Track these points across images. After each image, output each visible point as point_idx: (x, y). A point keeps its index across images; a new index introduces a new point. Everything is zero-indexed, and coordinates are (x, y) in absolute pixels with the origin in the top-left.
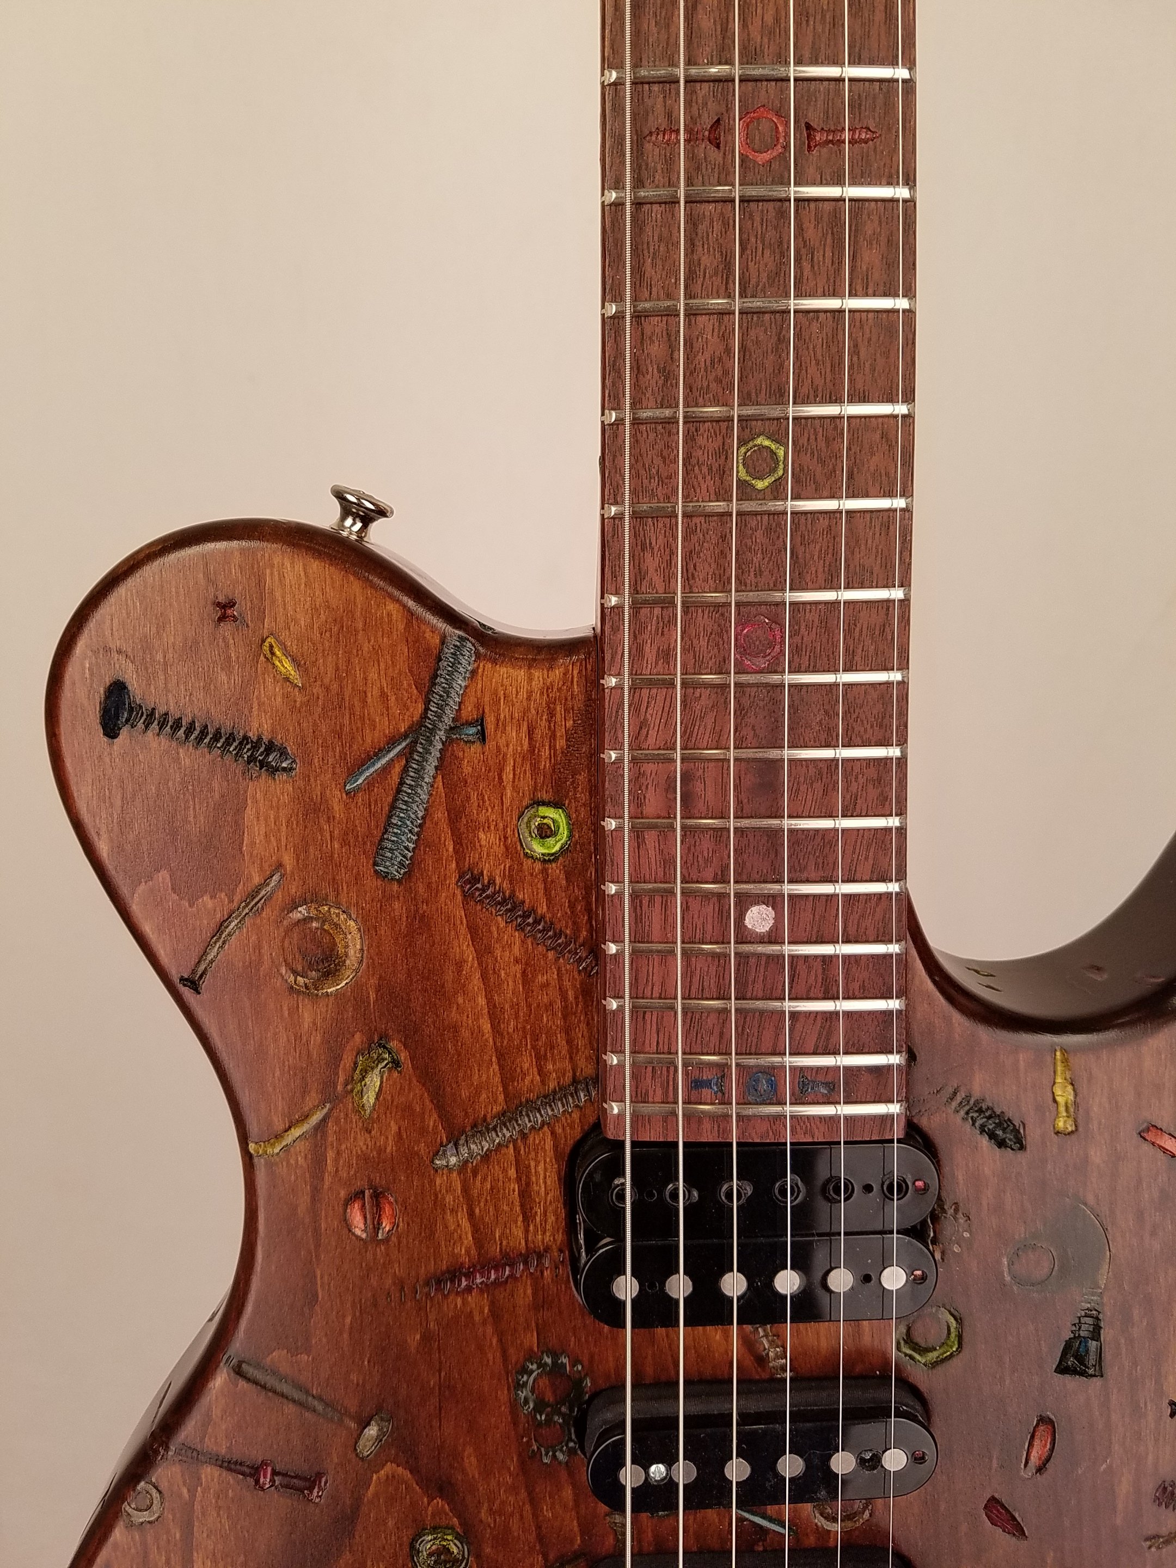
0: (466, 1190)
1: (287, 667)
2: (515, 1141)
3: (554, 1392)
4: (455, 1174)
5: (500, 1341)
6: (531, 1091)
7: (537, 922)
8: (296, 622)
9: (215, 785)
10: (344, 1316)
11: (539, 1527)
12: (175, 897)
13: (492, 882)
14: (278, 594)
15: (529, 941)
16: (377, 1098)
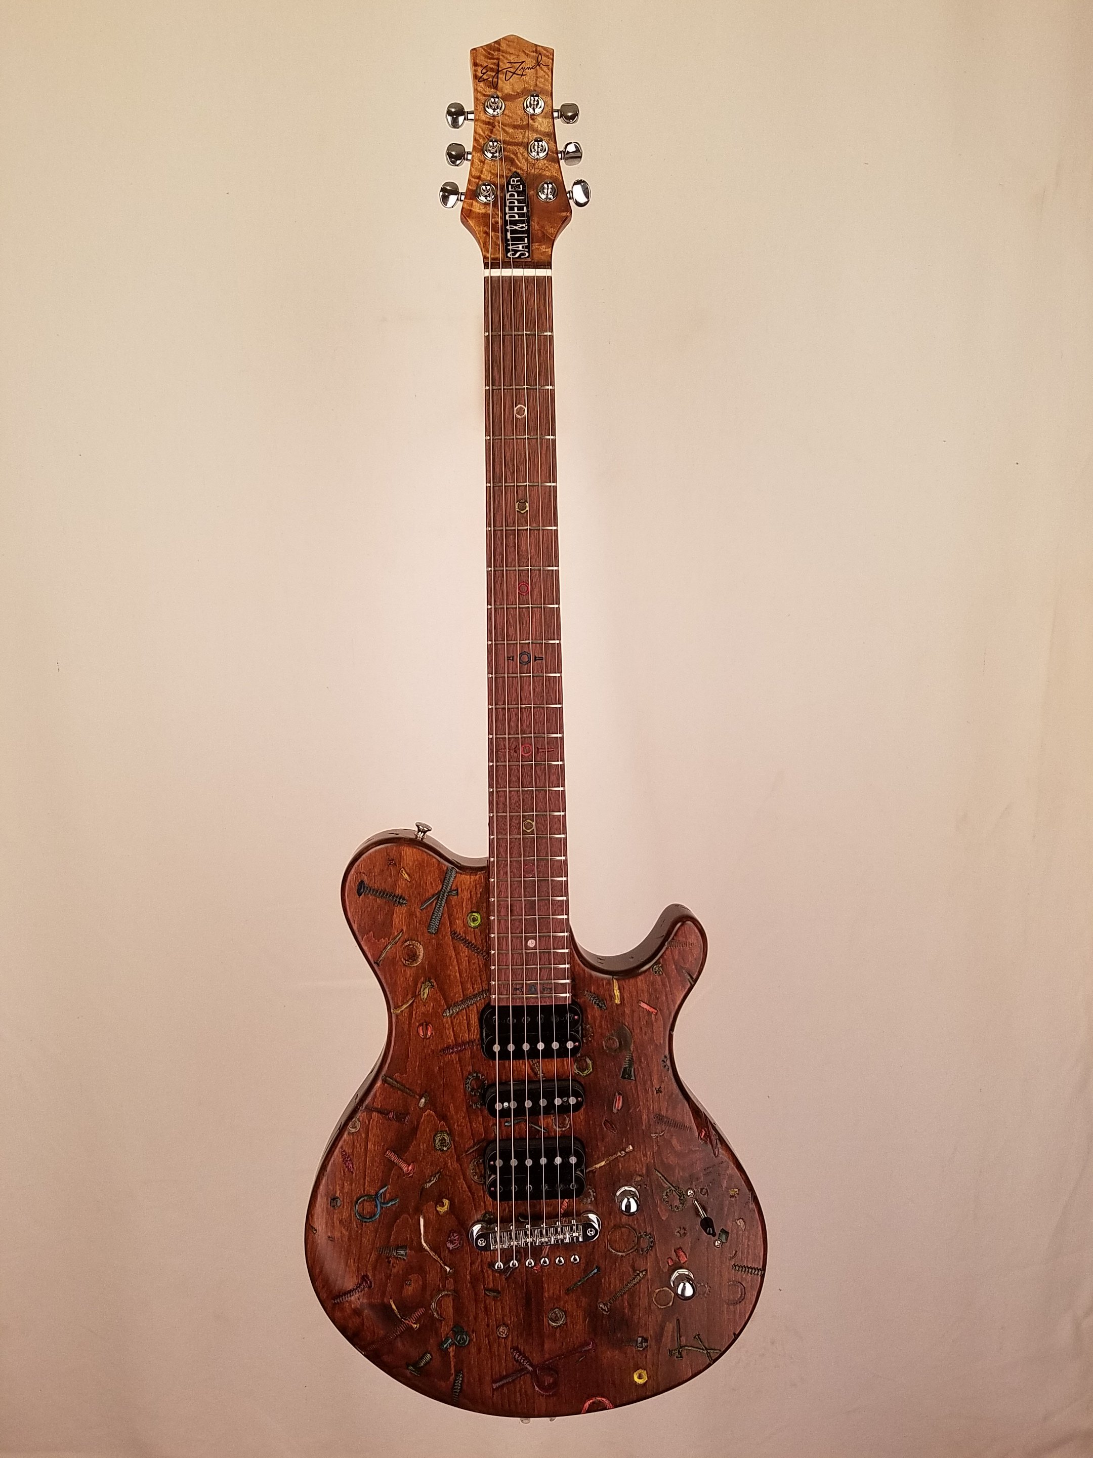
0: (452, 1023)
1: (406, 876)
2: (466, 1008)
3: (477, 1086)
4: (449, 1018)
5: (461, 1069)
6: (470, 994)
7: (472, 945)
8: (409, 865)
9: (386, 908)
10: (417, 1062)
11: (472, 1131)
12: (374, 939)
13: (460, 934)
14: (405, 858)
15: (470, 950)
16: (427, 996)
